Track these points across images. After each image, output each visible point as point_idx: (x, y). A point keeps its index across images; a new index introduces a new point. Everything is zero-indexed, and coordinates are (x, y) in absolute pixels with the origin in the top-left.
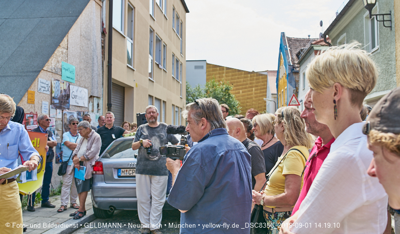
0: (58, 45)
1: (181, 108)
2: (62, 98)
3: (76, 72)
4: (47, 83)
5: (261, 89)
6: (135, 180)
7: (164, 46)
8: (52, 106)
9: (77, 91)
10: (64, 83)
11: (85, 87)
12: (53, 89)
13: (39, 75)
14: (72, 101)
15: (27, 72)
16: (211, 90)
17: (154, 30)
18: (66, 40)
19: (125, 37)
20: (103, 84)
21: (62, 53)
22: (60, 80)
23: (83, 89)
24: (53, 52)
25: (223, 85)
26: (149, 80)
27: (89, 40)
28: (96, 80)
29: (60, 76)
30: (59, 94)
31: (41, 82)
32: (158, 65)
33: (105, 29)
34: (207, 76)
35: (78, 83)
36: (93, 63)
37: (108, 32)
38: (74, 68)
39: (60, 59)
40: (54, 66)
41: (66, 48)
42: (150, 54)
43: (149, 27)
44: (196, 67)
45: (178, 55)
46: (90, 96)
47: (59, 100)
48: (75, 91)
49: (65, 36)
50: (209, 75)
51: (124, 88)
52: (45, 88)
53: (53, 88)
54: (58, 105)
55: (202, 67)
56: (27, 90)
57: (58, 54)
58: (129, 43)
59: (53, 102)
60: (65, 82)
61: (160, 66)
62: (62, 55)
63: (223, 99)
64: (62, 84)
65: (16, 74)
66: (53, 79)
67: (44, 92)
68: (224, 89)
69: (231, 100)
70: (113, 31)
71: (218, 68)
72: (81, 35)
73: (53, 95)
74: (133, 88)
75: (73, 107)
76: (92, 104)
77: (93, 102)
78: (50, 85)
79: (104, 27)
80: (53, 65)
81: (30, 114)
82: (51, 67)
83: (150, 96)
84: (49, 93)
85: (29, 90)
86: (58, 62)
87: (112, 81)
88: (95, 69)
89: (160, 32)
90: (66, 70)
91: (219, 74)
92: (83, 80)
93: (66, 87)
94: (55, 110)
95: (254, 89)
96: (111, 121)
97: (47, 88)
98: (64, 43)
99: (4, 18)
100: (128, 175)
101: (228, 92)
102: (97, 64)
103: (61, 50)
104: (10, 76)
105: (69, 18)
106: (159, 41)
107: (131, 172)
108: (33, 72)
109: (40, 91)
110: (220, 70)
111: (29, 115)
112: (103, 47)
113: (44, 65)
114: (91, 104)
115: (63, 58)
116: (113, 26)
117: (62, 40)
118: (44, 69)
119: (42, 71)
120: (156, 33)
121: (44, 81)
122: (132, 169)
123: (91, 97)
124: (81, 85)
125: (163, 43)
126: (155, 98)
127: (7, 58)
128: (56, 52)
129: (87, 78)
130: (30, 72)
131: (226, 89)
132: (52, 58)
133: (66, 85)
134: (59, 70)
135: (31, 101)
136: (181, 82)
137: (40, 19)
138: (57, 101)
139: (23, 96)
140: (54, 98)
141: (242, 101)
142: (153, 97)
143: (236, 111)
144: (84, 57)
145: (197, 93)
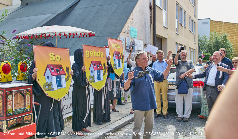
0: (128, 18)
1: (195, 50)
3: (137, 32)
6: (175, 91)
7: (184, 12)
8: (126, 51)
11: (142, 40)
12: (127, 42)
13: (120, 35)
14: (136, 48)
15: (114, 33)
16: (214, 37)
17: (178, 4)
18: (132, 15)
19: (162, 10)
20: (151, 38)
21: (130, 22)
22: (130, 37)
24: (126, 22)
25: (222, 34)
26: (176, 33)
27: (143, 13)
28: (147, 35)
29: (130, 35)
30: (129, 45)
32: (181, 24)
33: (151, 6)
34: (211, 28)
35: (138, 38)
36: (146, 26)
37: (153, 8)
38: (136, 29)
39: (129, 25)
41: (132, 19)
42: (176, 18)
43: (176, 2)
44: (204, 23)
45: (193, 17)
46: (144, 44)
48: (137, 42)
49: (131, 13)
50: (212, 27)
51: (162, 39)
55: (207, 23)
57: (128, 23)
58: (164, 12)
59: (126, 49)
61: (182, 25)
63: (222, 43)
64: (131, 39)
65: (108, 35)
66: (126, 37)
68: (223, 36)
69: (228, 43)
70: (156, 7)
71: (219, 23)
72: (139, 11)
73: (126, 45)
74: (167, 39)
75: (136, 51)
78: (125, 40)
79: (151, 5)
80: (126, 29)
83: (177, 43)
84: (124, 44)
86: (129, 27)
87: (156, 36)
88: (147, 29)
89: (182, 4)
90: (133, 31)
91: (219, 26)
92: (141, 36)
93: (132, 41)
94: (128, 53)
96: (155, 58)
97: (123, 41)
98: (131, 17)
99: (100, 5)
100: (170, 88)
101: (225, 38)
102: (148, 26)
103: (130, 21)
104: (106, 36)
105: (133, 2)
106: (181, 9)
107: (171, 87)
108: (117, 33)
110: (220, 24)
112: (151, 17)
113: (122, 29)
114: (145, 49)
115: (131, 24)
116: (156, 4)
117: (130, 15)
118: (122, 31)
119: (121, 32)
120: (180, 5)
121: (122, 38)
122: (172, 85)
124: (140, 39)
125: (184, 11)
126: (180, 44)
127: (103, 26)
128: (127, 22)
129: (143, 35)
130: (115, 33)
131: (224, 37)
132: (126, 25)
133: (133, 39)
134: (129, 31)
136: (194, 34)
137: (118, 4)
138: (128, 48)
141: (235, 44)
142: (178, 43)
143: (231, 50)
144: (141, 23)
145: (204, 40)
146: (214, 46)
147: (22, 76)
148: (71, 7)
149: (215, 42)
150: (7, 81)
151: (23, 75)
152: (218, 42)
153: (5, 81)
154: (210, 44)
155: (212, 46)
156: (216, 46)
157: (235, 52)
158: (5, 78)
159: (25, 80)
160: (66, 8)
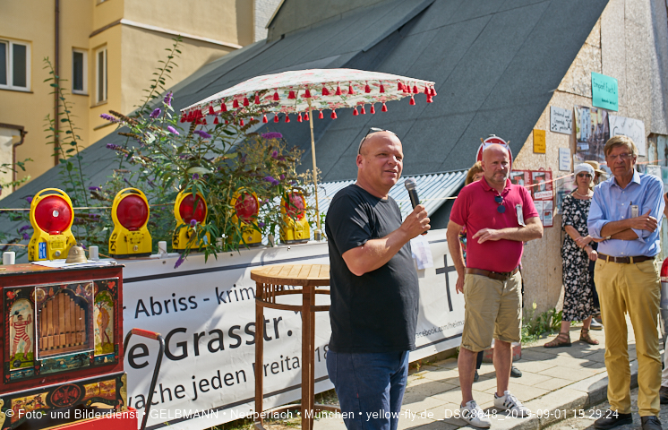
0: (581, 42)
2: (595, 139)
3: (621, 90)
4: (566, 114)
8: (576, 156)
9: (623, 125)
10: (597, 112)
11: (639, 118)
12: (578, 125)
13: (551, 101)
15: (531, 97)
18: (598, 31)
21: (592, 57)
22: (590, 106)
23: (635, 120)
24: (574, 56)
29: (590, 100)
30: (589, 134)
31: (555, 114)
35: (624, 111)
38: (616, 82)
39: (587, 67)
40: (577, 83)
41: (598, 46)
46: (649, 133)
47: (590, 144)
48: (619, 127)
49: (594, 25)
52: (563, 123)
53: (577, 122)
54: (589, 153)
56: (531, 129)
57: (583, 59)
59: (578, 148)
60: (599, 111)
62: (590, 60)
64: (595, 114)
65: (512, 104)
66: (576, 106)
67: (562, 131)
72: (626, 18)
73: (578, 136)
76: (654, 148)
77: (657, 146)
78: (571, 118)
80: (576, 79)
81: (539, 171)
82: (571, 84)
84: (569, 132)
85: (535, 128)
90: (601, 87)
92: (635, 104)
93: (600, 121)
97: (566, 123)
98: (593, 38)
99: (490, 12)
103: (588, 51)
104: (504, 108)
108: (540, 96)
109: (554, 130)
111: (536, 174)
113: (559, 82)
114: (652, 148)
115: (593, 65)
117: (589, 32)
118: (560, 88)
119: (556, 93)
121: (561, 111)
123: (652, 137)
124: (631, 115)
127: (497, 78)
128: (579, 56)
129: (642, 99)
130: (536, 96)
132: (572, 67)
133: (602, 115)
134: (587, 88)
135: (540, 150)
138: (585, 147)
139: (524, 140)
140: (580, 141)
144: (634, 59)
147: (188, 236)
148: (399, 29)
150: (133, 253)
151: (190, 234)
153: (126, 253)
158: (126, 241)
159: (197, 250)
160: (384, 34)
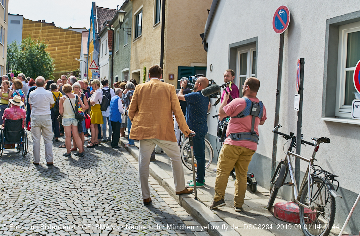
1: (3, 66)
5: (76, 47)
16: (27, 46)
25: (39, 43)
44: (12, 22)
45: (2, 22)
50: (24, 30)
63: (38, 56)
68: (40, 47)
69: (46, 57)
71: (34, 24)
91: (36, 29)
95: (69, 46)
101: (43, 50)
110: (36, 26)
131: (41, 47)
136: (4, 44)
141: (56, 58)
143: (51, 68)
145: (13, 50)
146: (27, 59)
149: (28, 55)
152: (34, 54)
154: (21, 57)
155: (25, 60)
156: (31, 60)
157: (55, 71)
